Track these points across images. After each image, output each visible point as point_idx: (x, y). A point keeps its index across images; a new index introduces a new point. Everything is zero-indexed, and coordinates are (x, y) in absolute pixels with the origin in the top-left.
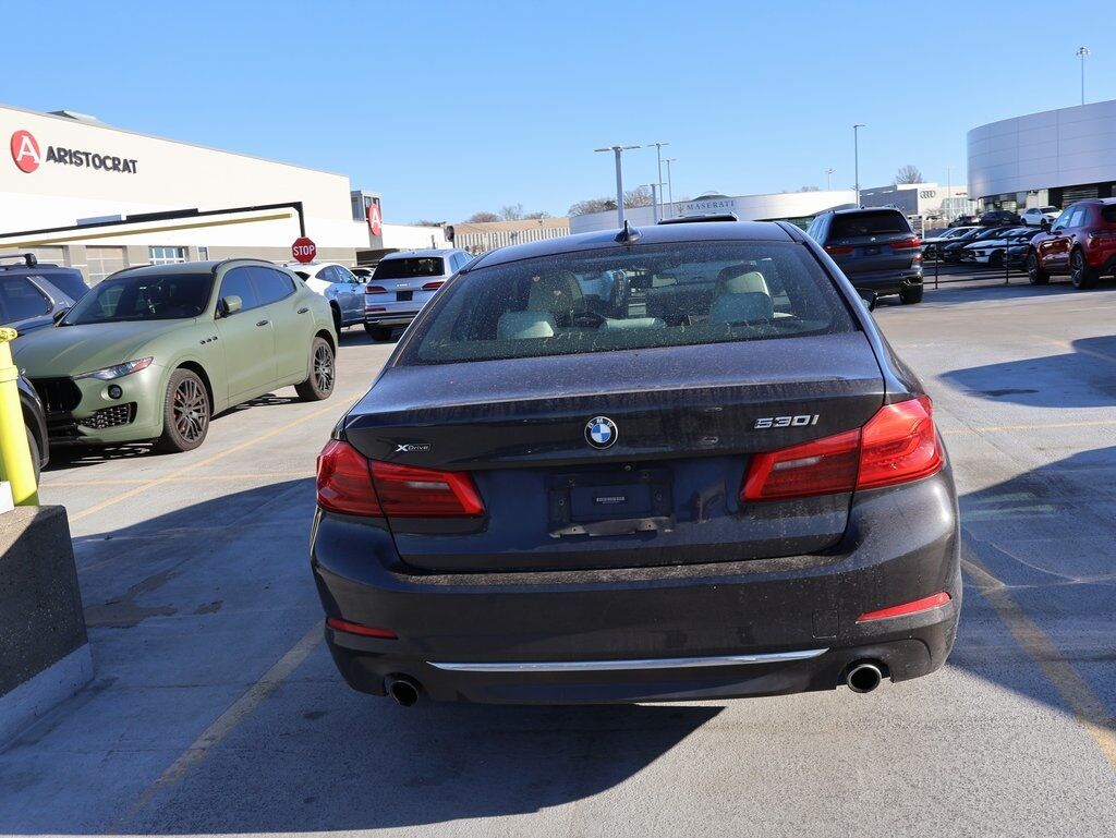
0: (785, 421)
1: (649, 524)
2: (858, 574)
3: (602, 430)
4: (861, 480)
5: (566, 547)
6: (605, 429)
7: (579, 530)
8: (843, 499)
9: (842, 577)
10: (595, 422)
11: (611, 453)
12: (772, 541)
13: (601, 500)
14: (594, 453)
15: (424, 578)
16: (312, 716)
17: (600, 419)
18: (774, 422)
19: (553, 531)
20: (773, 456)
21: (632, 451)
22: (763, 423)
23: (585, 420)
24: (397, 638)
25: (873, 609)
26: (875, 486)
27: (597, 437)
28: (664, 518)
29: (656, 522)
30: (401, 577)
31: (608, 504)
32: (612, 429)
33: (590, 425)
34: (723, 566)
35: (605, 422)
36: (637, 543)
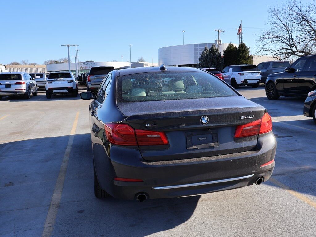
0: (247, 117)
1: (213, 144)
2: (262, 155)
3: (205, 119)
4: (261, 131)
5: (192, 152)
6: (206, 119)
7: (195, 147)
8: (256, 136)
9: (259, 156)
10: (203, 117)
11: (207, 126)
12: (241, 148)
13: (200, 139)
14: (202, 126)
15: (151, 163)
16: (81, 212)
17: (204, 116)
18: (245, 117)
19: (188, 148)
20: (243, 126)
21: (212, 125)
22: (243, 117)
23: (201, 116)
24: (143, 181)
25: (264, 164)
26: (262, 133)
27: (204, 121)
28: (216, 143)
29: (215, 144)
30: (146, 163)
31: (202, 140)
32: (207, 119)
33: (202, 118)
34: (231, 155)
35: (206, 117)
36: (210, 150)
